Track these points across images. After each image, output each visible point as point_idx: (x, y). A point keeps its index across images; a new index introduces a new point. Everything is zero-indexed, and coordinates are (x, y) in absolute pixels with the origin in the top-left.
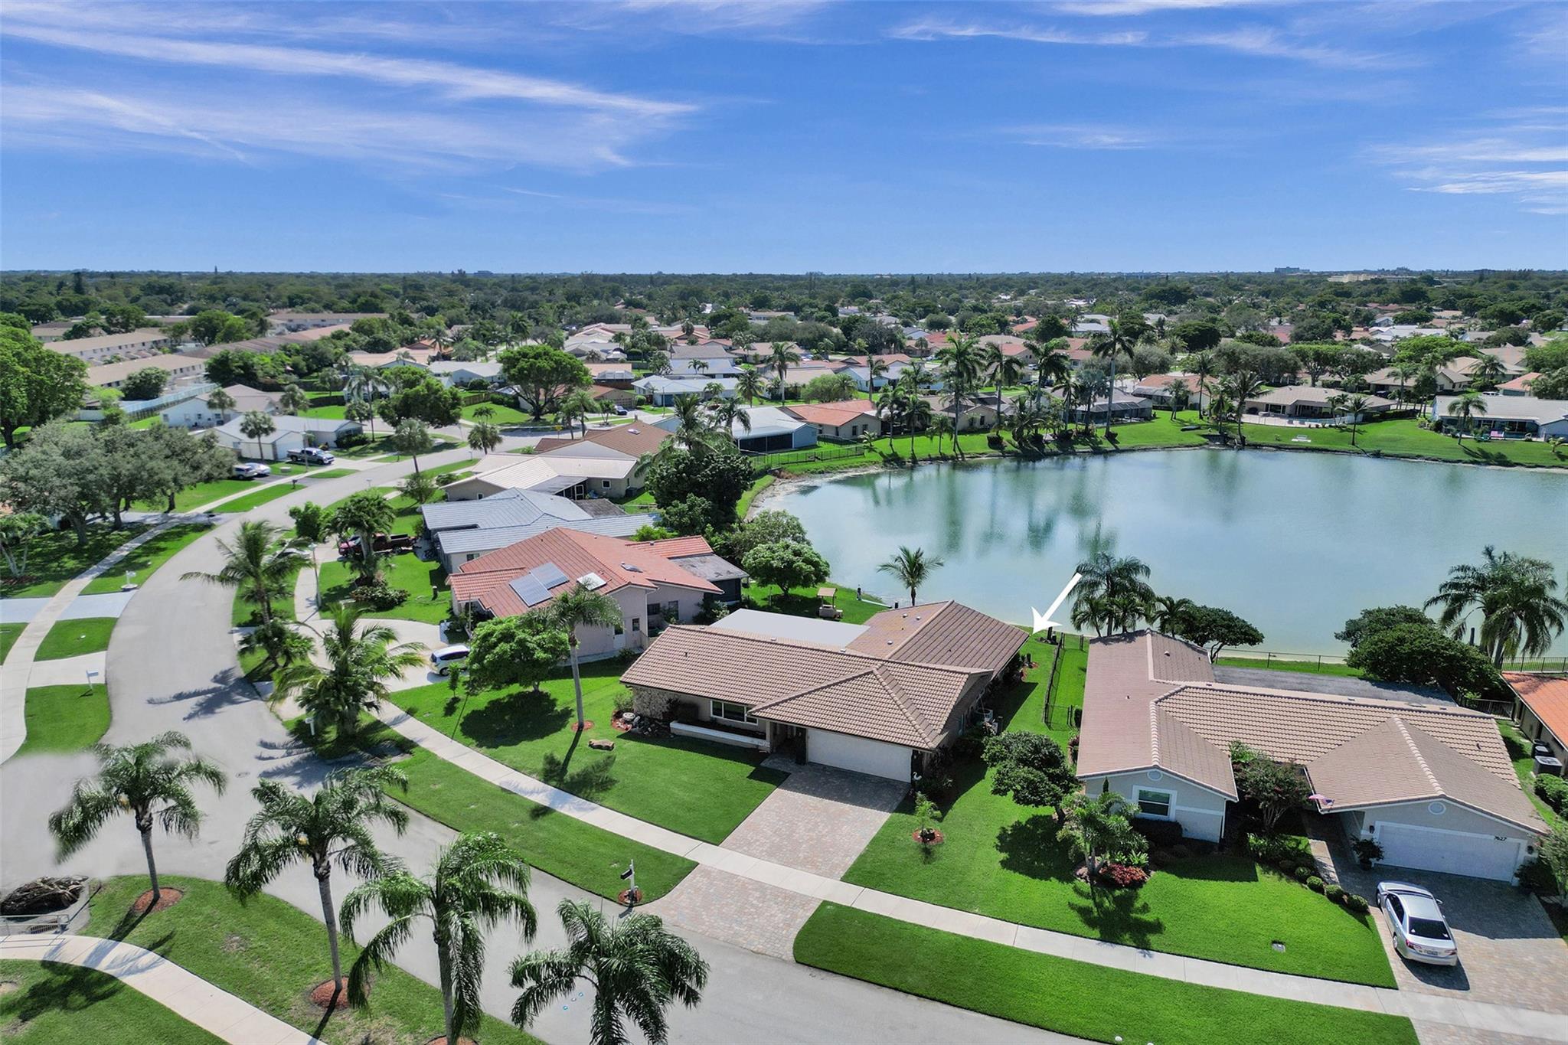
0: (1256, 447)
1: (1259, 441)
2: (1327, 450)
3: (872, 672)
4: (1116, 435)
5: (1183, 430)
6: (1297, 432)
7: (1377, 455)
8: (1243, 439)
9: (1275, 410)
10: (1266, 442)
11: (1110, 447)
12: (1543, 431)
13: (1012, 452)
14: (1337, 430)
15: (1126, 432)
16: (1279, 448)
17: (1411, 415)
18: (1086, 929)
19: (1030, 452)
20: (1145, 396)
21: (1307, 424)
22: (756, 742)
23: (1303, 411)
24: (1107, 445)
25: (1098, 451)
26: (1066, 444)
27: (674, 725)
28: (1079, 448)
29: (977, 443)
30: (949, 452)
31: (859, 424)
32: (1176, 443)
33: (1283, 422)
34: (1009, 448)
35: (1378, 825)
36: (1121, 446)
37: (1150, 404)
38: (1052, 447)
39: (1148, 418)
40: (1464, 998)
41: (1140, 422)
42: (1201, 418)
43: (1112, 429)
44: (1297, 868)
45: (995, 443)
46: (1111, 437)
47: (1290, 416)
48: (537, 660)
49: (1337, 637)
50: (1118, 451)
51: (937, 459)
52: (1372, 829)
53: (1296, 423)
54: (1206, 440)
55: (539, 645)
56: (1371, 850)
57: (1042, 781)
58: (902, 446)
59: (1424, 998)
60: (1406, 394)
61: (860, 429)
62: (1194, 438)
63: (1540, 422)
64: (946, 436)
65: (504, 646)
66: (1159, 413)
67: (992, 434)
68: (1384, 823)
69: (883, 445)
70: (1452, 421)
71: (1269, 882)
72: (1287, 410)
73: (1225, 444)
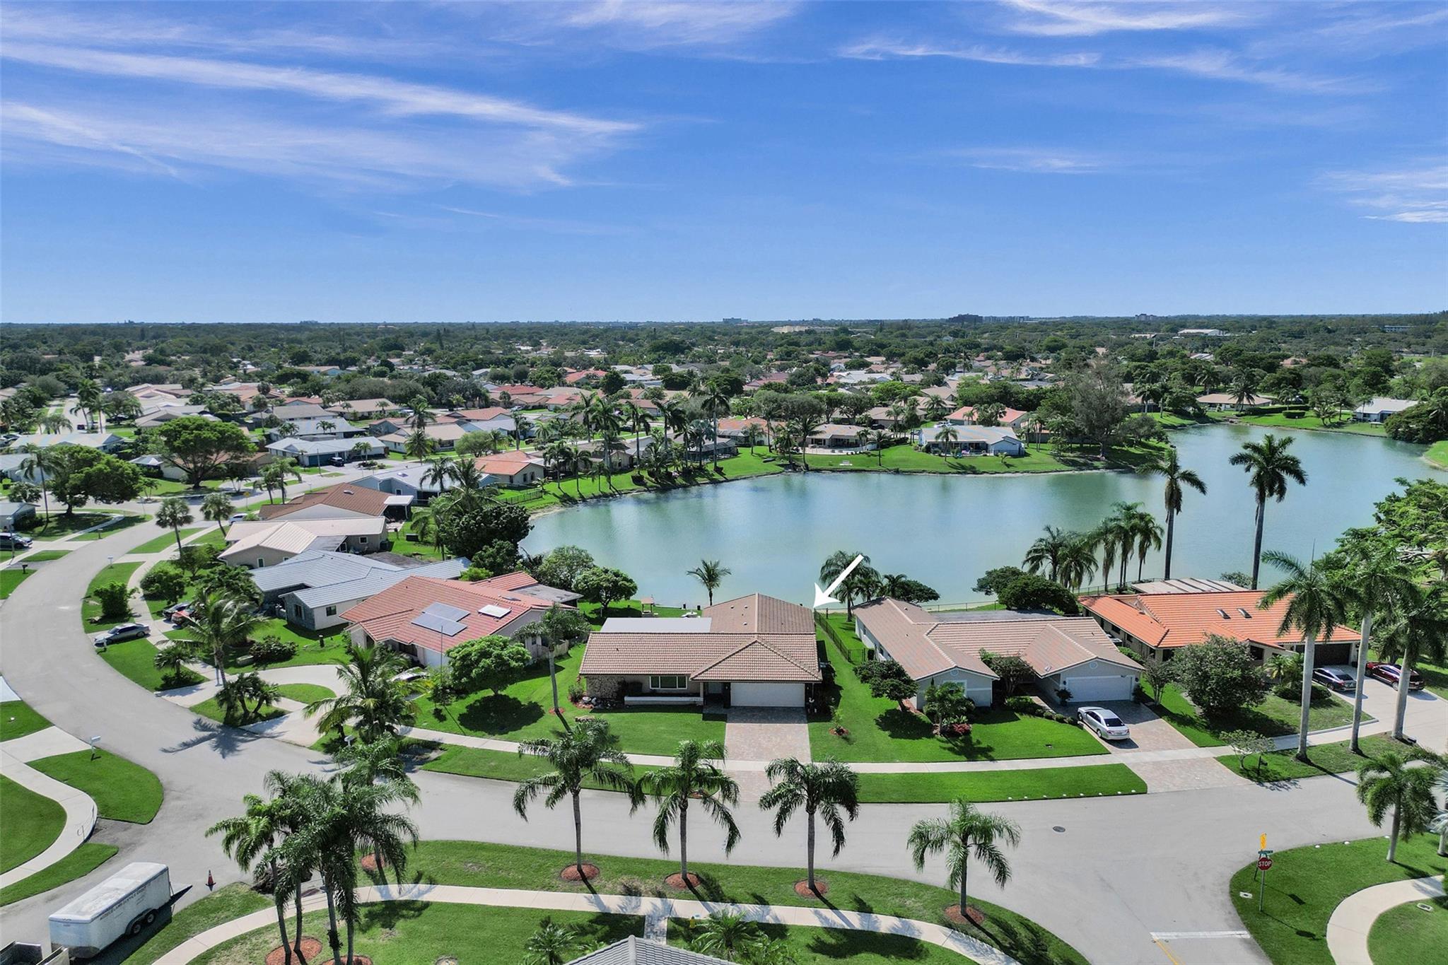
0: (818, 471)
1: (819, 467)
2: (865, 471)
3: (756, 642)
4: (722, 469)
5: (765, 462)
6: (842, 459)
7: (897, 472)
8: (807, 466)
9: (819, 443)
10: (824, 467)
11: (722, 479)
12: (992, 448)
13: (651, 487)
14: (865, 456)
15: (726, 464)
16: (833, 471)
17: (902, 441)
18: (958, 757)
19: (665, 486)
20: (729, 437)
21: (845, 452)
22: (694, 699)
23: (838, 443)
24: (717, 476)
25: (715, 482)
26: (690, 476)
27: (627, 699)
28: (699, 480)
29: (623, 481)
30: (608, 491)
31: (528, 472)
32: (765, 472)
33: (828, 452)
34: (649, 484)
35: (1067, 680)
36: (728, 476)
37: (733, 444)
38: (680, 481)
39: (736, 454)
40: (1138, 751)
41: (730, 458)
42: (770, 451)
43: (719, 464)
44: (1033, 711)
45: (638, 480)
46: (719, 470)
47: (829, 447)
48: (513, 668)
49: (974, 590)
50: (727, 481)
51: (600, 496)
52: (1065, 683)
53: (837, 452)
54: (783, 469)
55: (509, 656)
56: (1065, 694)
57: (900, 685)
58: (569, 486)
59: (1124, 755)
60: (898, 427)
61: (529, 477)
62: (773, 467)
63: (990, 442)
64: (603, 478)
65: (486, 662)
66: (740, 450)
67: (635, 473)
68: (1071, 678)
69: (552, 487)
70: (935, 445)
71: (1026, 720)
72: (827, 443)
73: (795, 470)
